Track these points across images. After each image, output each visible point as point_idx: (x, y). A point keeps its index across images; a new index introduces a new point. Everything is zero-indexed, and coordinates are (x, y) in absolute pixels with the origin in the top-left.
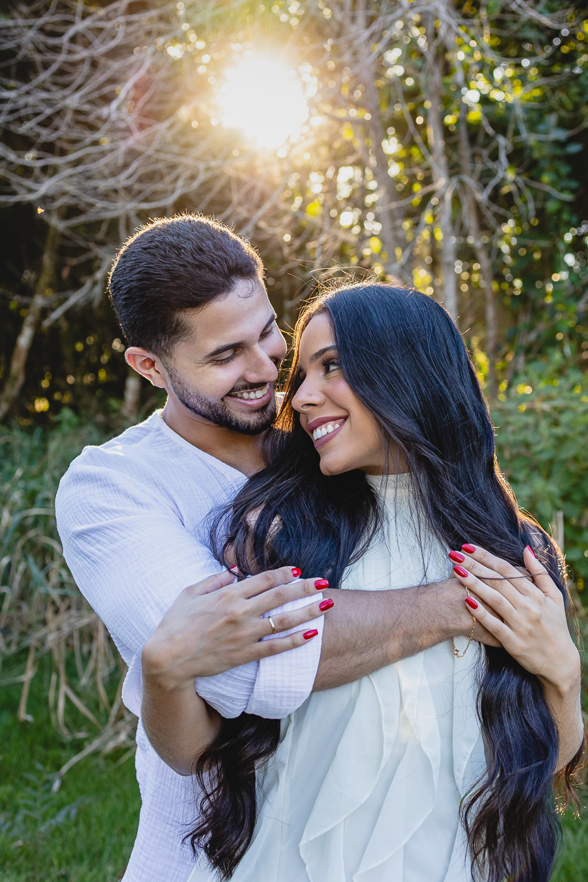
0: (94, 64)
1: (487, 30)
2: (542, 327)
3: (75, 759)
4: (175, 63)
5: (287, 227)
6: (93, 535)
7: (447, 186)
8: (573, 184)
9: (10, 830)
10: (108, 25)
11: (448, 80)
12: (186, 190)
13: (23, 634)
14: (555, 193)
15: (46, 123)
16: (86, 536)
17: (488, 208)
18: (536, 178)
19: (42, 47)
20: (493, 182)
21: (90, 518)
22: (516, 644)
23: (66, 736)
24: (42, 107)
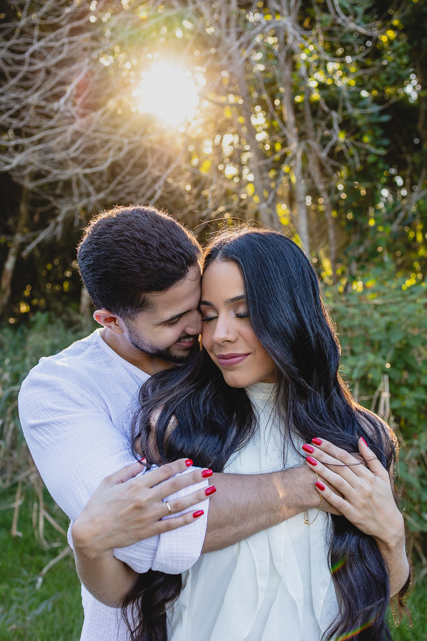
0: (48, 72)
1: (321, 37)
2: (367, 243)
3: (52, 562)
4: (106, 69)
5: (187, 181)
6: (44, 428)
7: (298, 148)
8: (386, 142)
9: (6, 618)
10: (57, 44)
11: (296, 74)
12: (116, 158)
13: (15, 473)
14: (373, 149)
15: (16, 115)
16: (37, 428)
17: (327, 162)
18: (359, 140)
19: (10, 61)
20: (330, 144)
21: (41, 415)
22: (355, 514)
23: (45, 545)
24: (13, 104)
